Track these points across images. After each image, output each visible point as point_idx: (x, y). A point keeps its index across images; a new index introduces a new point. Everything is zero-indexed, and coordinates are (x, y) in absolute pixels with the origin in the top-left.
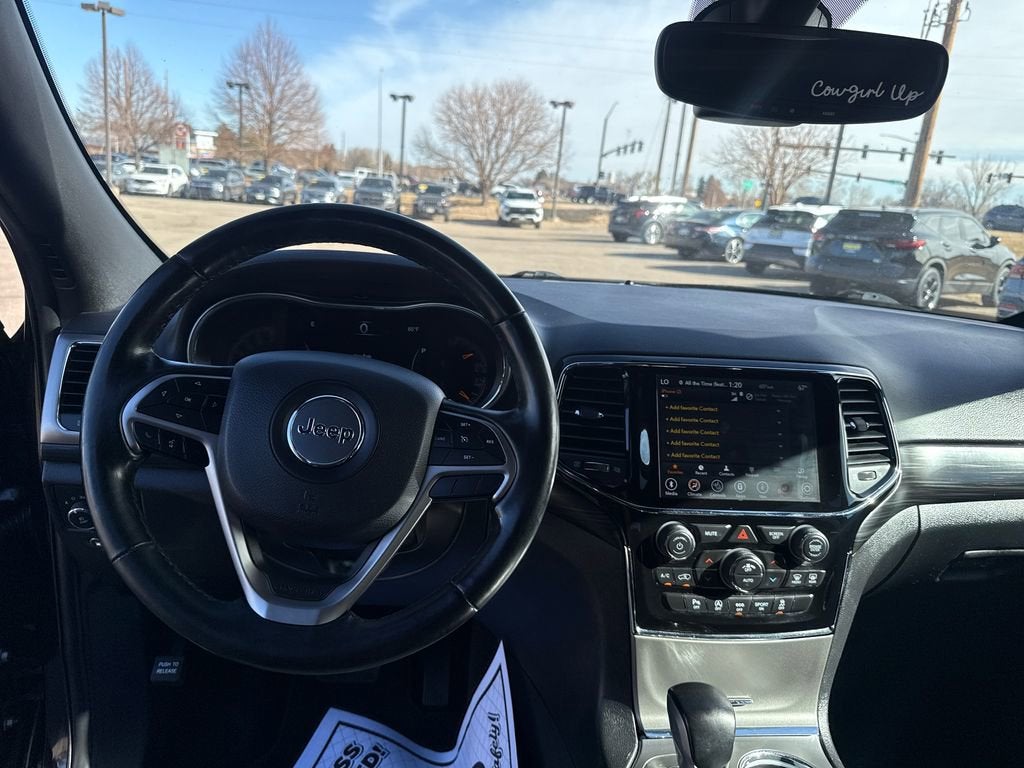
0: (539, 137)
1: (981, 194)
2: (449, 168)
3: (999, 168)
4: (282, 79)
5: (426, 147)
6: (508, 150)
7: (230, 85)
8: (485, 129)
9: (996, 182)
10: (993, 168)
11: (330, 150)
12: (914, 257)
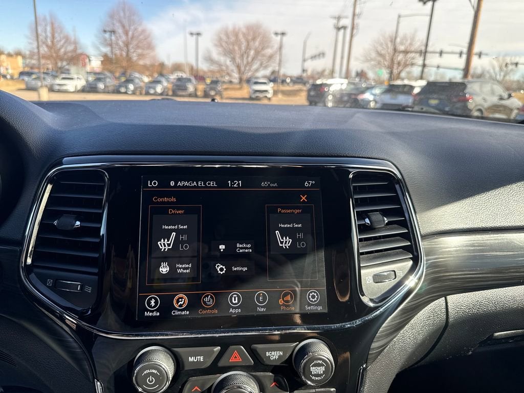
0: (269, 51)
1: (502, 74)
2: (222, 70)
3: (510, 60)
4: (132, 28)
5: (210, 60)
6: (253, 59)
7: (105, 31)
8: (240, 48)
9: (510, 67)
10: (508, 60)
11: (162, 65)
12: (467, 107)
